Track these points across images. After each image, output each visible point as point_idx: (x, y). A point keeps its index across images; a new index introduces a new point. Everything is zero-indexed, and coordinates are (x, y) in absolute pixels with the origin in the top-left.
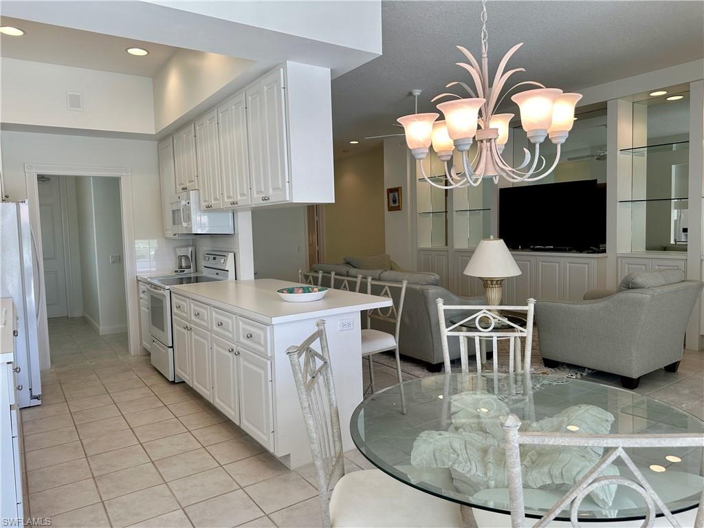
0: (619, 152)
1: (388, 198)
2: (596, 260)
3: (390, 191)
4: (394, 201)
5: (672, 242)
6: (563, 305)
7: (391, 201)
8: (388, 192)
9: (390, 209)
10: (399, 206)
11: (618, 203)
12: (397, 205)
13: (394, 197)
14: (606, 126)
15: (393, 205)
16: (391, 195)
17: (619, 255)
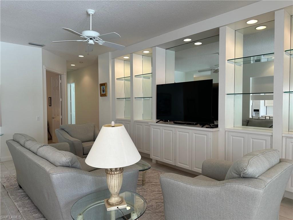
0: (226, 61)
1: (100, 89)
2: (211, 133)
3: (102, 85)
4: (103, 91)
5: (250, 117)
6: (182, 184)
7: (102, 91)
8: (100, 86)
9: (102, 95)
10: (105, 94)
11: (226, 95)
12: (105, 93)
13: (103, 88)
14: (218, 53)
15: (103, 93)
16: (102, 87)
17: (226, 130)
